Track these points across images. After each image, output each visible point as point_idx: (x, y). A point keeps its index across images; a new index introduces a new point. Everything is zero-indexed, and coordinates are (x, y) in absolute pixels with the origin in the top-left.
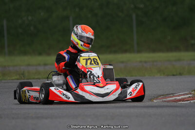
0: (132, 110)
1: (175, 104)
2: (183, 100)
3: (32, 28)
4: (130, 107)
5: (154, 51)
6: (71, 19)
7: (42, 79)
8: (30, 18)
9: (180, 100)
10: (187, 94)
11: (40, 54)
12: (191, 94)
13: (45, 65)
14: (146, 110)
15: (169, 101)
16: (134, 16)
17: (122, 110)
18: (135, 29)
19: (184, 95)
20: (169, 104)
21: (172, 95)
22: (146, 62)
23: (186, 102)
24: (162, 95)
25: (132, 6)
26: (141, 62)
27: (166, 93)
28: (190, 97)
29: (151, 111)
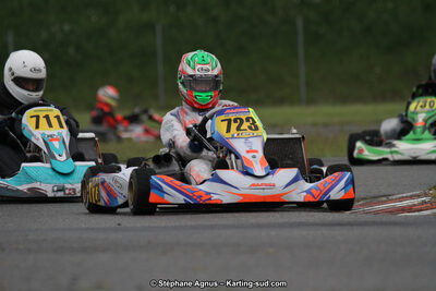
0: (296, 232)
1: (393, 218)
2: (410, 209)
3: (71, 50)
4: (292, 225)
5: (344, 100)
6: (159, 28)
8: (67, 27)
9: (403, 210)
10: (419, 196)
12: (426, 195)
14: (326, 232)
15: (376, 213)
16: (300, 23)
17: (273, 233)
18: (301, 52)
19: (411, 197)
20: (377, 218)
21: (384, 199)
22: (326, 125)
23: (417, 213)
24: (363, 199)
26: (314, 125)
27: (372, 194)
28: (424, 202)
29: (338, 233)
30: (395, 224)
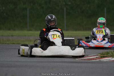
0: (64, 64)
1: (89, 61)
2: (93, 59)
3: (5, 14)
5: (76, 30)
6: (28, 9)
7: (11, 44)
8: (4, 8)
9: (91, 59)
10: (96, 56)
11: (9, 29)
12: (97, 55)
13: (12, 36)
14: (72, 64)
15: (85, 60)
16: (65, 9)
17: (58, 64)
18: (65, 17)
19: (94, 56)
23: (95, 60)
25: (64, 3)
30: (90, 63)
